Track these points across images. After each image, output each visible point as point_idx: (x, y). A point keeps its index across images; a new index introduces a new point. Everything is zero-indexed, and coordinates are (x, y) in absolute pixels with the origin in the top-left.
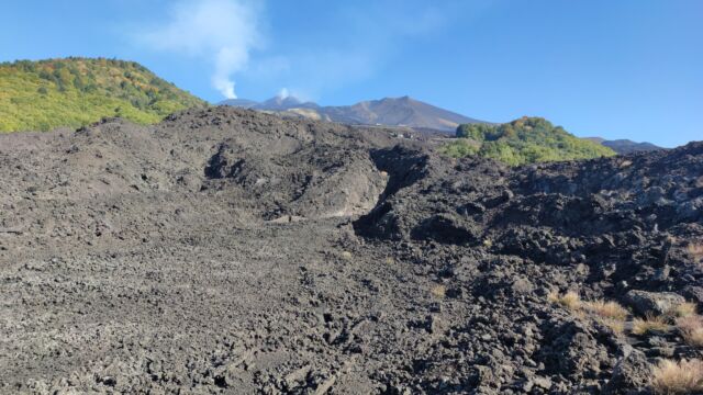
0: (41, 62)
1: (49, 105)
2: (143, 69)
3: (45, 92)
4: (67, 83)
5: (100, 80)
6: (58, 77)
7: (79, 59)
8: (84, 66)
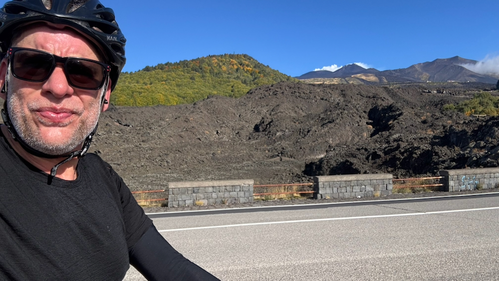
0: (193, 60)
1: (196, 86)
2: (250, 58)
3: (194, 79)
4: (206, 72)
5: (224, 68)
6: (201, 69)
7: (214, 56)
8: (216, 61)
